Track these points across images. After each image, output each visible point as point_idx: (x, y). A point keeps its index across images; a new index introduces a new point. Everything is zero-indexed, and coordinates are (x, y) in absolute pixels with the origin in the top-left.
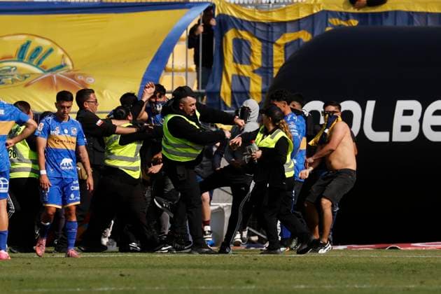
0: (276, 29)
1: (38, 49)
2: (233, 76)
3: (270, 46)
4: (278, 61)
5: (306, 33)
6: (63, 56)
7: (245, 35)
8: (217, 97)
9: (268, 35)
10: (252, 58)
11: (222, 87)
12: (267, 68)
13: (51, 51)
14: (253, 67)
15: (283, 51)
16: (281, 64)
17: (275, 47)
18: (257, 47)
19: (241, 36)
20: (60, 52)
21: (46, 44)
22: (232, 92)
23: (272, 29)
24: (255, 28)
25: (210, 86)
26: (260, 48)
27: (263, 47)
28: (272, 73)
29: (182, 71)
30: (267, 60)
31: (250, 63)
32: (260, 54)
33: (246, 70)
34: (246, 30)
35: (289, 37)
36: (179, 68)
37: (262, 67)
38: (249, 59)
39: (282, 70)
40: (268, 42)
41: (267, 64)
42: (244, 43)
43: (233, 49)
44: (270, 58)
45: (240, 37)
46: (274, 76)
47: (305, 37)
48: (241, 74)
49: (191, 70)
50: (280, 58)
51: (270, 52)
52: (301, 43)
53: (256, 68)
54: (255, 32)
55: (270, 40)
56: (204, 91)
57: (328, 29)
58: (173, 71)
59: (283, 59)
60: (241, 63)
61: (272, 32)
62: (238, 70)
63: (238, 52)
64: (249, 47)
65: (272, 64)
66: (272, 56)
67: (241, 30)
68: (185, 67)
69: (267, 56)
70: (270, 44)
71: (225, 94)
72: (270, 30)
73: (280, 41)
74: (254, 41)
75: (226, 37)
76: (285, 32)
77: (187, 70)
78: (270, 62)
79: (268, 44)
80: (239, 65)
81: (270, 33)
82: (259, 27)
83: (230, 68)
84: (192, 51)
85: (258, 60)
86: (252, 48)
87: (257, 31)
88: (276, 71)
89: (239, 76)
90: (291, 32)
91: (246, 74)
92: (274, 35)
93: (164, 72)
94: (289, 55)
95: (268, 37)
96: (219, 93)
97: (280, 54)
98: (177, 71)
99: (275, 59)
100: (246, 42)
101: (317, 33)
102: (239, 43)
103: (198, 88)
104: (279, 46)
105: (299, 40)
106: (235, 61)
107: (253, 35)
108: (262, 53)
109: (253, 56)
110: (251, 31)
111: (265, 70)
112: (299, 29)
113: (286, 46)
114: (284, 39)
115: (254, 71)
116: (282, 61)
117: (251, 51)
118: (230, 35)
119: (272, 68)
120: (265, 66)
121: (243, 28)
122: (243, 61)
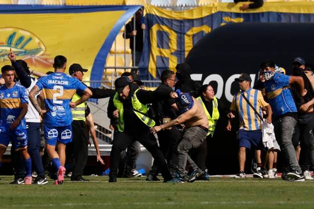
0: (187, 24)
1: (21, 38)
2: (157, 56)
3: (182, 37)
4: (189, 46)
5: (207, 27)
6: (39, 44)
7: (165, 29)
8: (146, 72)
9: (181, 28)
10: (170, 44)
11: (150, 64)
12: (180, 51)
13: (30, 39)
14: (171, 51)
15: (192, 40)
16: (190, 49)
17: (186, 37)
18: (173, 37)
19: (162, 28)
20: (37, 40)
21: (27, 35)
22: (157, 68)
23: (184, 24)
24: (172, 23)
25: (141, 64)
26: (175, 37)
27: (178, 37)
28: (184, 55)
29: (122, 53)
30: (181, 46)
31: (169, 48)
32: (176, 42)
33: (166, 53)
34: (166, 25)
35: (195, 30)
36: (120, 51)
37: (177, 51)
38: (168, 45)
39: (191, 52)
40: (181, 33)
41: (181, 48)
42: (164, 35)
43: (157, 38)
44: (182, 45)
45: (161, 30)
46: (186, 56)
47: (207, 29)
48: (162, 55)
49: (128, 53)
50: (189, 45)
51: (182, 40)
52: (204, 35)
53: (173, 51)
54: (172, 26)
55: (182, 32)
56: (137, 67)
57: (223, 24)
58: (115, 53)
59: (192, 45)
60: (163, 48)
61: (184, 26)
62: (161, 52)
63: (160, 40)
64: (168, 37)
65: (184, 49)
66: (184, 43)
67: (163, 25)
68: (123, 50)
69: (181, 43)
70: (182, 35)
71: (152, 69)
72: (182, 25)
73: (189, 33)
74: (171, 32)
75: (152, 30)
76: (193, 26)
77: (125, 53)
78: (183, 47)
79: (181, 35)
80: (161, 49)
81: (183, 27)
82: (174, 22)
83: (155, 51)
84: (128, 41)
85: (174, 46)
86: (170, 37)
87: (173, 26)
88: (186, 54)
89: (161, 57)
90: (197, 26)
91: (166, 55)
92: (186, 28)
93: (109, 53)
94: (195, 42)
95: (181, 30)
96: (147, 68)
97: (190, 42)
98: (118, 53)
99: (186, 45)
100: (166, 33)
101: (215, 27)
102: (161, 34)
103: (133, 65)
104: (189, 36)
105: (202, 32)
106: (158, 46)
107: (171, 29)
108: (177, 41)
109: (171, 43)
110: (170, 26)
111: (179, 53)
112: (202, 24)
113: (194, 36)
114: (192, 31)
115: (172, 54)
116: (191, 46)
117: (170, 39)
118: (155, 28)
119: (184, 51)
120: (179, 50)
121: (163, 24)
122: (164, 46)
